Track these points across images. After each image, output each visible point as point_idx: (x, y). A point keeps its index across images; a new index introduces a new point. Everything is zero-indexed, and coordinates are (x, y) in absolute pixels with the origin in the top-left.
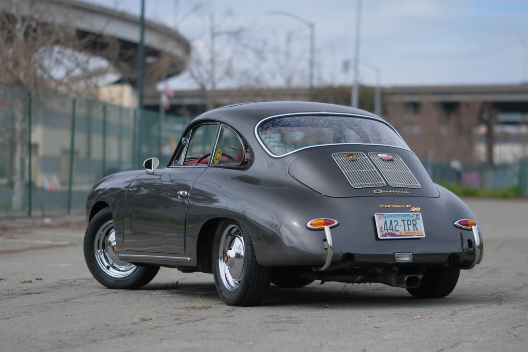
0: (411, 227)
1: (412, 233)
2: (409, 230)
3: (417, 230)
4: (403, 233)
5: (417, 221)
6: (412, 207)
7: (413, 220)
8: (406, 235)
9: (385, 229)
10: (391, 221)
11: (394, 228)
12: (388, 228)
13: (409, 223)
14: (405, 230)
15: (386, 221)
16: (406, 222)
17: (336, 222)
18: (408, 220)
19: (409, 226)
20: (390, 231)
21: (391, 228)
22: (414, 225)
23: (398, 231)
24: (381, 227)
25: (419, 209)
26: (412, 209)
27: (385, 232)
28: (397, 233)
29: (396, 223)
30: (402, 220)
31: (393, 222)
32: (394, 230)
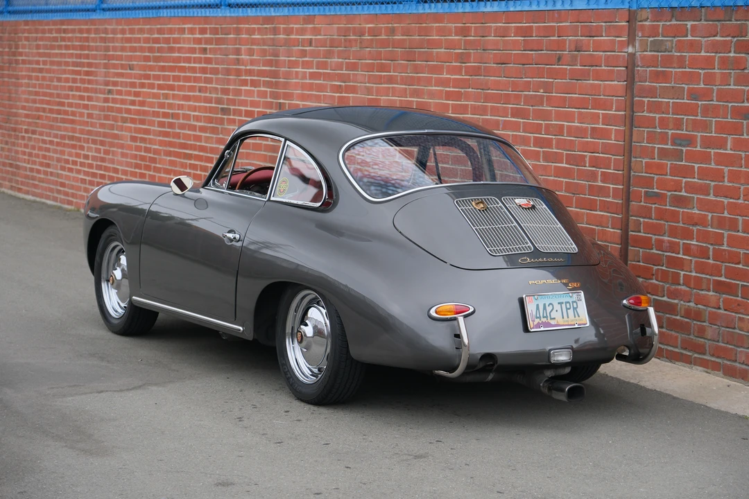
0: (571, 312)
1: (572, 321)
2: (568, 317)
3: (579, 316)
4: (561, 321)
5: (578, 303)
6: (570, 282)
7: (573, 302)
8: (565, 324)
9: (537, 318)
10: (545, 305)
11: (548, 315)
12: (542, 316)
13: (568, 307)
14: (563, 318)
15: (538, 305)
16: (564, 305)
17: (471, 309)
18: (567, 303)
19: (568, 311)
20: (544, 320)
21: (545, 315)
22: (575, 309)
23: (554, 319)
24: (531, 314)
27: (537, 321)
28: (553, 322)
29: (551, 307)
30: (559, 303)
31: (547, 305)
32: (549, 318)
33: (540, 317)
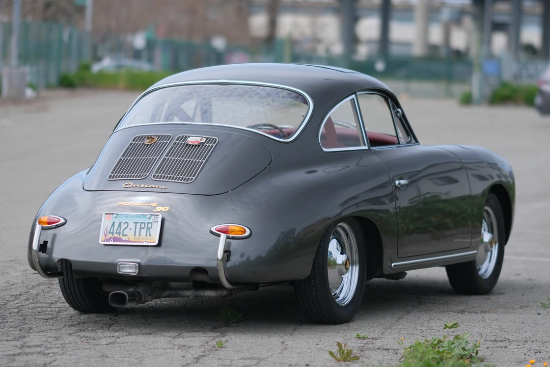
0: (144, 231)
1: (143, 239)
2: (140, 236)
3: (150, 236)
4: (132, 238)
5: (154, 224)
6: (158, 206)
7: (148, 223)
8: (135, 241)
9: (110, 233)
10: (120, 223)
11: (121, 232)
12: (115, 232)
13: (143, 225)
14: (135, 235)
15: (114, 223)
16: (138, 225)
17: (62, 221)
18: (141, 223)
19: (142, 230)
20: (116, 235)
21: (118, 232)
22: (148, 228)
23: (126, 235)
24: (106, 230)
25: (168, 208)
26: (157, 208)
27: (110, 235)
28: (124, 238)
29: (126, 225)
30: (134, 223)
31: (122, 224)
32: (121, 235)
33: (113, 233)
